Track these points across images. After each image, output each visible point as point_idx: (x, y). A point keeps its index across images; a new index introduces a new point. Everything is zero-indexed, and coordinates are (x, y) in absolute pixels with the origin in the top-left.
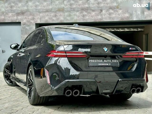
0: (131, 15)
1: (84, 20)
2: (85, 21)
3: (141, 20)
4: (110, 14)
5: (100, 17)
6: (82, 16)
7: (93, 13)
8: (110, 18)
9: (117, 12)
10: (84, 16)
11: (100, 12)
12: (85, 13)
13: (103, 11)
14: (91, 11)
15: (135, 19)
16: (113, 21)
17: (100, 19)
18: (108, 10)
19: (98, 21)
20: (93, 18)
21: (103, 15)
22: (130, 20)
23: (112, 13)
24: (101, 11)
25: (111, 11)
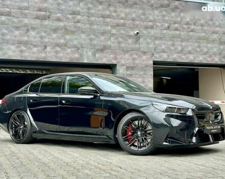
0: (81, 55)
1: (22, 57)
2: (23, 59)
3: (92, 62)
4: (57, 52)
5: (43, 55)
6: (19, 51)
7: (35, 49)
8: (57, 57)
9: (65, 50)
10: (22, 51)
11: (44, 49)
12: (23, 48)
13: (48, 48)
14: (32, 47)
15: (86, 61)
16: (60, 61)
17: (44, 58)
18: (53, 47)
19: (41, 60)
20: (35, 56)
21: (48, 53)
22: (81, 61)
23: (59, 52)
24: (46, 47)
25: (58, 49)
